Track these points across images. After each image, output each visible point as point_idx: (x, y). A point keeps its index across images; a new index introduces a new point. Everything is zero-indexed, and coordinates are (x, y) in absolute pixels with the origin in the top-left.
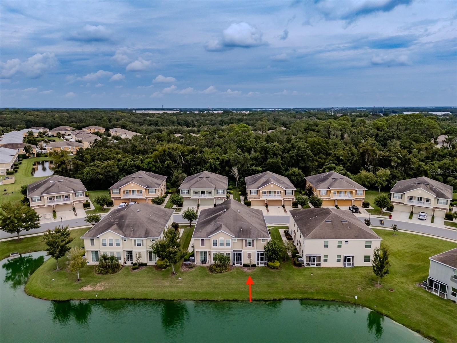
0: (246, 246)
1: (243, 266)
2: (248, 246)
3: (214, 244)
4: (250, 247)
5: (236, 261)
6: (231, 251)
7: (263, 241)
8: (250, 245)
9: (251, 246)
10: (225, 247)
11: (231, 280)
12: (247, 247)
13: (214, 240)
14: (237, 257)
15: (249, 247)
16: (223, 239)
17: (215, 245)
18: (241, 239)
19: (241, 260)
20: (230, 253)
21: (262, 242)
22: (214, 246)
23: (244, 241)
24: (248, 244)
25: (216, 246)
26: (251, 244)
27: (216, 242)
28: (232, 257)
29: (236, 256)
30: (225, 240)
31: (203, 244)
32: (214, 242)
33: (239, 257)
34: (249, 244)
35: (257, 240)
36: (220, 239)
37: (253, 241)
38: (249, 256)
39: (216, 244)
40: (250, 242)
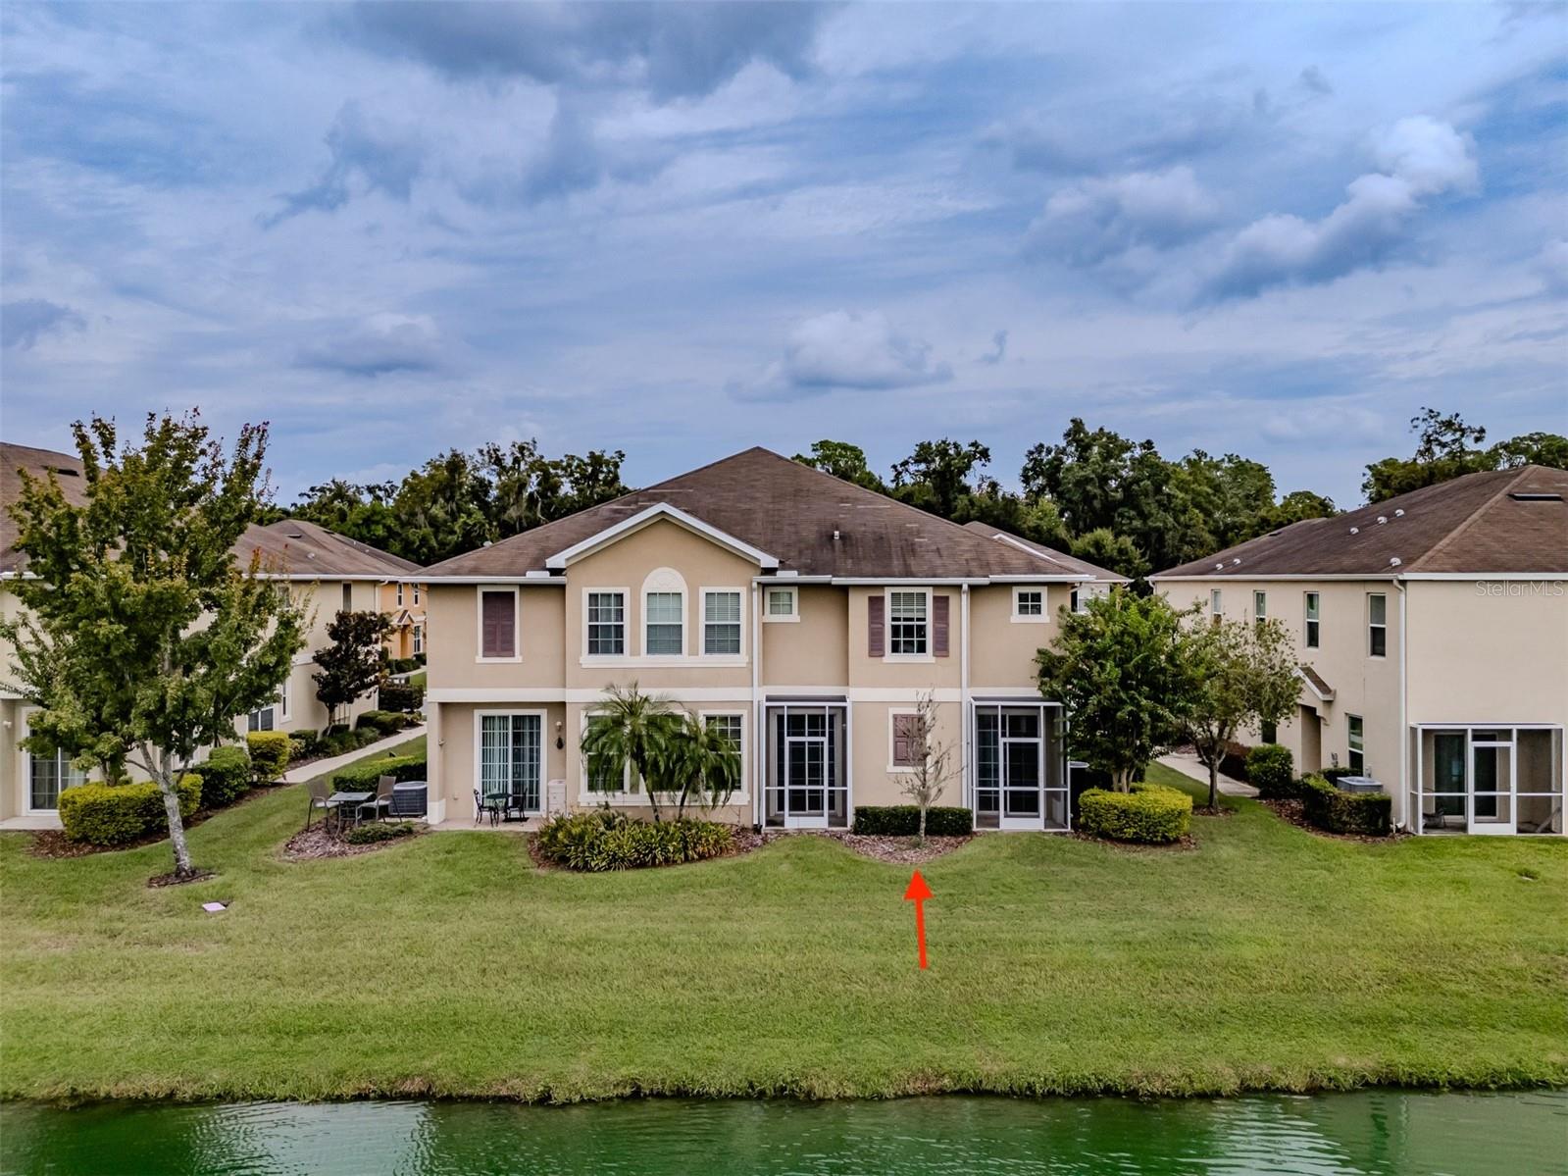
0: (876, 649)
1: (856, 833)
2: (895, 648)
3: (593, 630)
4: (915, 658)
5: (787, 788)
6: (741, 694)
7: (1023, 609)
8: (909, 638)
9: (922, 648)
10: (693, 656)
11: (738, 911)
12: (890, 657)
13: (593, 597)
14: (797, 749)
15: (902, 658)
16: (683, 589)
17: (606, 638)
18: (836, 581)
19: (837, 774)
20: (736, 720)
21: (1017, 618)
22: (593, 648)
23: (859, 605)
24: (895, 630)
25: (619, 649)
26: (921, 630)
27: (620, 614)
28: (753, 751)
29: (788, 739)
30: (693, 593)
31: (499, 640)
32: (594, 615)
33: (815, 752)
34: (908, 631)
35: (973, 588)
36: (647, 588)
37: (941, 603)
38: (911, 738)
39: (619, 630)
40: (915, 615)
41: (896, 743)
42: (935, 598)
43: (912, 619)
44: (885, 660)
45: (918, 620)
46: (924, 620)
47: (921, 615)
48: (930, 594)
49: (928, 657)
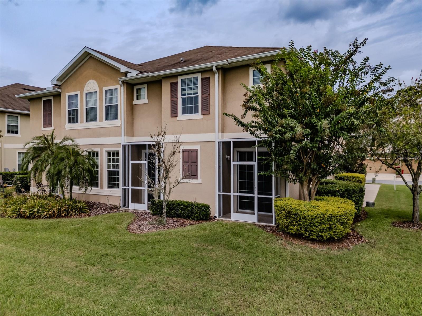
0: (174, 113)
2: (184, 112)
3: (69, 113)
4: (192, 116)
6: (119, 140)
8: (190, 105)
9: (196, 110)
12: (181, 117)
13: (69, 97)
15: (188, 116)
16: (97, 89)
17: (73, 116)
22: (70, 121)
24: (184, 100)
25: (77, 120)
26: (196, 99)
27: (77, 105)
30: (100, 91)
31: (48, 120)
32: (69, 106)
34: (190, 100)
37: (206, 82)
38: (190, 163)
39: (77, 111)
40: (193, 91)
41: (183, 165)
42: (202, 79)
43: (191, 94)
44: (179, 118)
45: (194, 94)
46: (197, 93)
47: (195, 91)
48: (199, 76)
49: (199, 116)
